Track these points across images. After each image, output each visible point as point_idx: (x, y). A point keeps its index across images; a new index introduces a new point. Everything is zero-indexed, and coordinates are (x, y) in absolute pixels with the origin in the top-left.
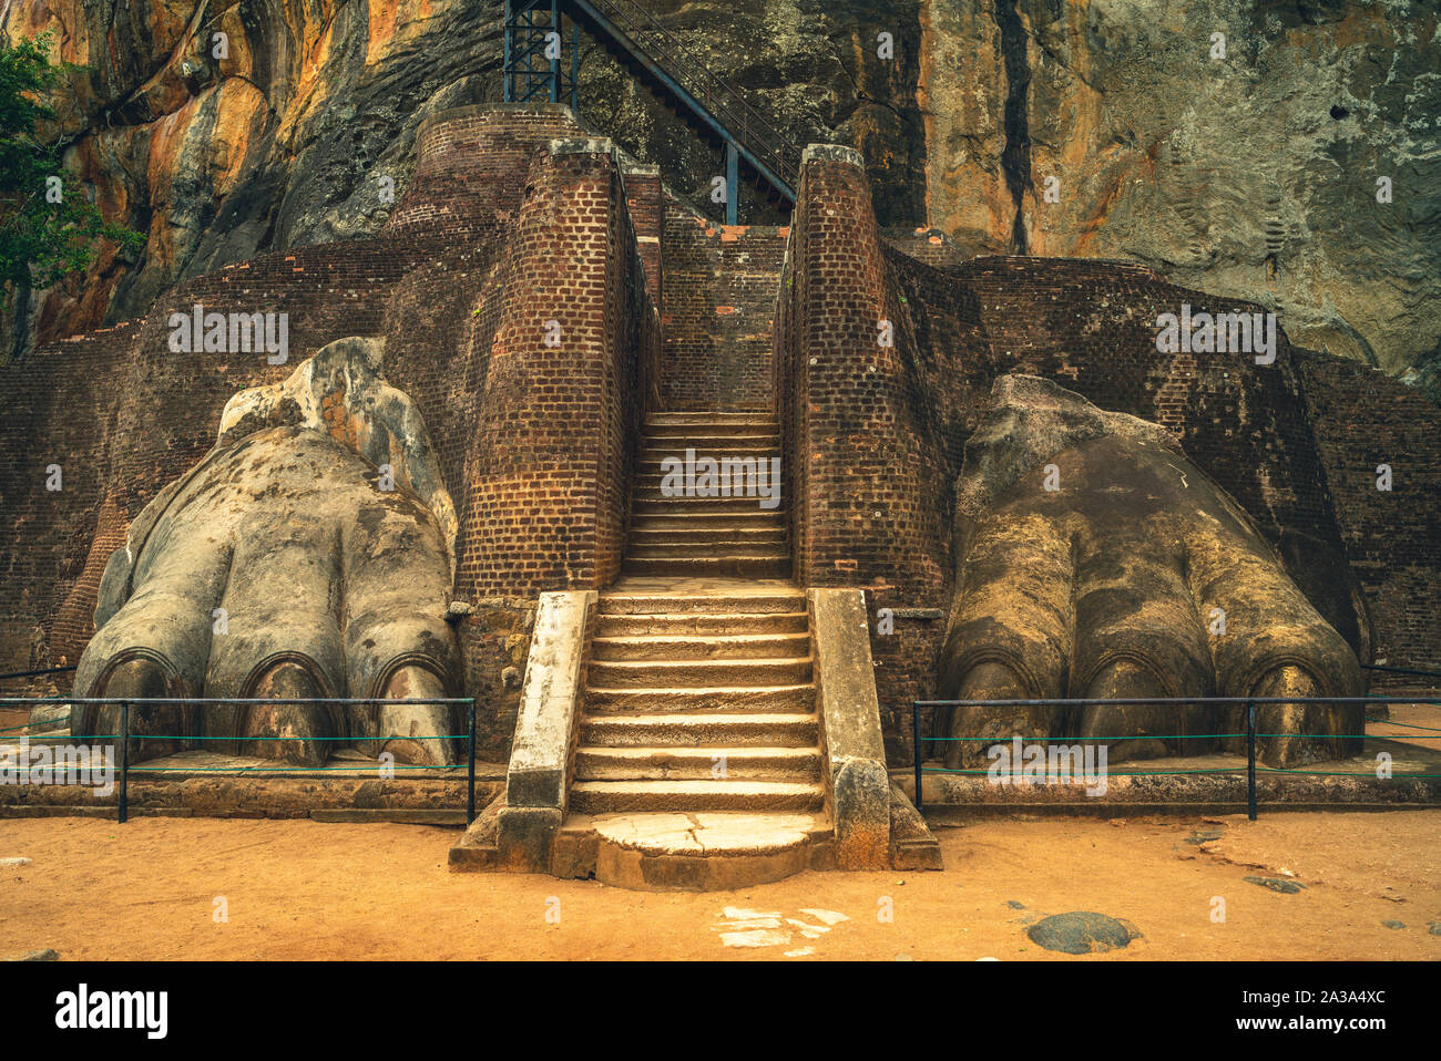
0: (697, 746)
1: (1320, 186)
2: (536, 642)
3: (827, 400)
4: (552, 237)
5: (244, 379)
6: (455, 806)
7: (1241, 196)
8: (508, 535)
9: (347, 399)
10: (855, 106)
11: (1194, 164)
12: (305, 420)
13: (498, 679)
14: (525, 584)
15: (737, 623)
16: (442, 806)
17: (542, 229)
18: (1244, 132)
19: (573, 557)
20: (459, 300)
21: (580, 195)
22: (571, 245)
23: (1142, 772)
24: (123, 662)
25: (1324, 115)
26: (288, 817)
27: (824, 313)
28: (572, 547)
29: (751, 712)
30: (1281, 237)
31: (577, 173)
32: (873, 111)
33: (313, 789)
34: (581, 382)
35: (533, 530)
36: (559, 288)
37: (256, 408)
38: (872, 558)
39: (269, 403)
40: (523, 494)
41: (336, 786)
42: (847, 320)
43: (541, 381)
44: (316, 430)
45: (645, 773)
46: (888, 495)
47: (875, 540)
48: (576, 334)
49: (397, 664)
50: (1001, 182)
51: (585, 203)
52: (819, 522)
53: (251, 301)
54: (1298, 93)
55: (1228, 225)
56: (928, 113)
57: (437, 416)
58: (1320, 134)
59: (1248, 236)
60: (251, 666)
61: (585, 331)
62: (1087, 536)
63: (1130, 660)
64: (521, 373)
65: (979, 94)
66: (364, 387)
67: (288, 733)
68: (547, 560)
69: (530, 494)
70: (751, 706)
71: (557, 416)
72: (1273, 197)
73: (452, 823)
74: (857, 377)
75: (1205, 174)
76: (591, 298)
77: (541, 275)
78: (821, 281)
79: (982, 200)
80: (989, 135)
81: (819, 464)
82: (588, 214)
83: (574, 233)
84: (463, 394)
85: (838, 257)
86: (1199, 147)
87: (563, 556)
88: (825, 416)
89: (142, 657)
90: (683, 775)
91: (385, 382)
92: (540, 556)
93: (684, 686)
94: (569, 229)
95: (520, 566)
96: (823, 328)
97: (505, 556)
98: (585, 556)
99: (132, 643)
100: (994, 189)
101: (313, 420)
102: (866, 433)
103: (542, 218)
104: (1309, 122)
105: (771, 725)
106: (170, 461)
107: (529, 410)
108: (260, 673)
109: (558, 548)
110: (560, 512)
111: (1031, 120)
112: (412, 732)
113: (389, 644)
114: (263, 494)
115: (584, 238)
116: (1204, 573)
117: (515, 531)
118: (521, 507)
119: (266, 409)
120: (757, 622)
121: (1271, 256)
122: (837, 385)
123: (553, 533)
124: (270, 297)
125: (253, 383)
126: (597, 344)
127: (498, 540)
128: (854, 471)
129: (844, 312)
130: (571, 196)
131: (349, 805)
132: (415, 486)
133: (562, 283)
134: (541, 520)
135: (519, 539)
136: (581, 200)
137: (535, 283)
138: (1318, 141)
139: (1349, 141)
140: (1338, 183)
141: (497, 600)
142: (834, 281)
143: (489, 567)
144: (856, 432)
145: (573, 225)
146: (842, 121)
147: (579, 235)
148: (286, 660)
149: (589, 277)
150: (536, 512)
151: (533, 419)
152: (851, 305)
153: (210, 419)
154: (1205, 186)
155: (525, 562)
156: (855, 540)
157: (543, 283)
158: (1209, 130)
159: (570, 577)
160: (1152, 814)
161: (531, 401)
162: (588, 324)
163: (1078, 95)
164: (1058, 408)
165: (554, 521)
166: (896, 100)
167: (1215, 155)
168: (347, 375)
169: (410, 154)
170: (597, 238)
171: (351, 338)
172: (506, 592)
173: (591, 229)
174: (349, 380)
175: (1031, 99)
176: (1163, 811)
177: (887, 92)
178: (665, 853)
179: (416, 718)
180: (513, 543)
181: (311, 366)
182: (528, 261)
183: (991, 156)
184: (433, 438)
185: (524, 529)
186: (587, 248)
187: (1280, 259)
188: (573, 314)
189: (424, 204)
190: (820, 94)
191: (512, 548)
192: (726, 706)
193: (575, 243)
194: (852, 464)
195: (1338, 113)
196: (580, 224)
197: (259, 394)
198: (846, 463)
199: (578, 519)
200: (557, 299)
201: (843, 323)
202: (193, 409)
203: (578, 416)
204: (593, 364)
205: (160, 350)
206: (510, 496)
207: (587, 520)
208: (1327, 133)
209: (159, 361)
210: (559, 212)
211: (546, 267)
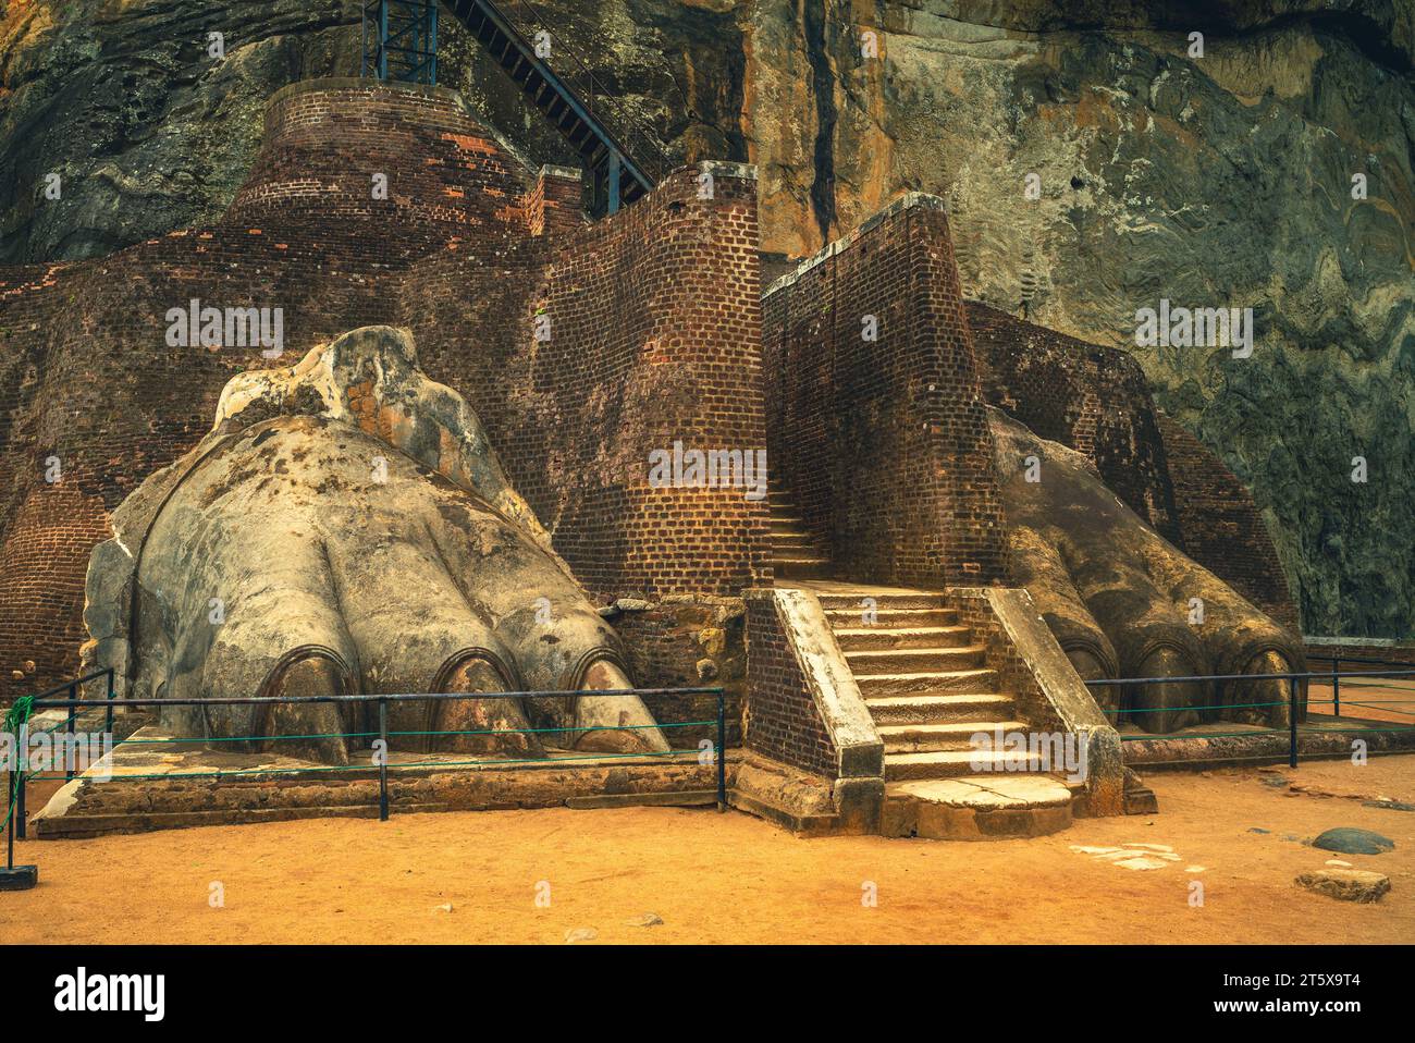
0: (924, 723)
1: (1062, 245)
2: (798, 634)
3: (945, 423)
4: (710, 254)
5: (240, 360)
6: (698, 788)
7: (1004, 248)
8: (691, 535)
9: (377, 390)
10: (685, 125)
11: (969, 216)
12: (327, 409)
13: (694, 671)
14: (713, 582)
15: (903, 617)
16: (686, 789)
17: (700, 245)
18: (1007, 192)
19: (756, 557)
20: (507, 297)
21: (733, 217)
22: (728, 264)
23: (1213, 735)
24: (297, 661)
25: (1066, 184)
26: (544, 807)
27: (936, 345)
28: (753, 548)
29: (951, 694)
30: (1032, 287)
31: (729, 195)
32: (703, 131)
33: (563, 779)
34: (747, 394)
35: (716, 531)
36: (721, 304)
37: (267, 393)
38: (990, 562)
39: (283, 389)
40: (704, 498)
41: (585, 775)
42: (956, 353)
43: (711, 391)
44: (341, 420)
45: (901, 748)
46: (996, 508)
47: (990, 547)
48: (739, 348)
49: (590, 659)
50: (811, 213)
51: (739, 225)
52: (948, 529)
53: (241, 277)
54: (1048, 163)
55: (994, 272)
56: (750, 139)
57: (496, 414)
58: (1063, 200)
59: (1008, 284)
60: (439, 663)
61: (747, 347)
62: (1070, 546)
63: (1169, 648)
64: (690, 383)
65: (795, 127)
66: (400, 378)
67: (504, 726)
68: (732, 560)
69: (711, 498)
70: (950, 689)
71: (728, 425)
72: (1027, 251)
73: (697, 803)
74: (967, 404)
75: (977, 224)
76: (750, 316)
77: (703, 290)
78: (932, 317)
79: (795, 228)
80: (802, 167)
81: (944, 479)
82: (742, 236)
83: (730, 253)
84: (530, 394)
85: (944, 297)
86: (973, 199)
87: (747, 556)
88: (945, 437)
89: (317, 655)
90: (929, 748)
91: (422, 375)
92: (725, 556)
93: (886, 673)
94: (726, 249)
95: (708, 565)
96: (937, 359)
97: (690, 556)
98: (766, 556)
99: (302, 642)
100: (805, 219)
101: (336, 409)
102: (977, 453)
103: (699, 235)
104: (1056, 189)
105: (979, 703)
106: (155, 446)
107: (702, 418)
108: (450, 669)
109: (741, 548)
110: (741, 515)
111: (836, 158)
112: (622, 721)
113: (575, 639)
114: (323, 486)
115: (740, 258)
116: (1166, 579)
117: (698, 532)
118: (703, 509)
119: (279, 394)
120: (918, 617)
121: (1024, 303)
122: (952, 410)
123: (735, 534)
124: (264, 274)
125: (252, 365)
126: (758, 359)
127: (680, 540)
128: (972, 486)
129: (952, 345)
130: (725, 217)
131: (601, 792)
132: (475, 483)
133: (723, 299)
134: (723, 523)
135: (703, 540)
136: (735, 222)
137: (698, 297)
138: (1062, 206)
139: (1085, 209)
140: (1075, 244)
141: (686, 597)
142: (942, 317)
143: (673, 565)
144: (970, 452)
145: (729, 245)
146: (674, 137)
147: (735, 255)
148: (474, 656)
149: (747, 296)
150: (718, 514)
151: (707, 427)
152: (957, 340)
153: (202, 402)
154: (978, 236)
155: (712, 561)
156: (977, 546)
157: (706, 298)
158: (981, 186)
159: (754, 575)
160: (1225, 767)
161: (704, 411)
162: (749, 340)
163: (874, 139)
164: (1011, 435)
165: (735, 523)
166: (723, 123)
167: (984, 209)
168: (378, 366)
169: (218, 113)
170: (752, 260)
171: (381, 327)
172: (695, 589)
173: (746, 251)
174: (380, 371)
175: (837, 138)
176: (1232, 764)
177: (714, 114)
178: (997, 808)
179: (625, 708)
180: (697, 543)
181: (332, 353)
182: (687, 275)
183: (802, 187)
184: (492, 436)
185: (707, 531)
186: (743, 268)
187: (1031, 306)
188: (734, 330)
189: (305, 178)
190: (656, 108)
191: (697, 548)
192: (931, 689)
193: (732, 262)
194: (969, 480)
195: (1077, 184)
196: (735, 245)
197: (266, 378)
198: (965, 479)
199: (756, 522)
200: (720, 314)
201: (951, 356)
202: (181, 390)
203: (748, 426)
204: (757, 379)
205: (129, 321)
206: (690, 499)
207: (764, 524)
208: (1068, 200)
209: (130, 334)
210: (716, 231)
211: (707, 283)
